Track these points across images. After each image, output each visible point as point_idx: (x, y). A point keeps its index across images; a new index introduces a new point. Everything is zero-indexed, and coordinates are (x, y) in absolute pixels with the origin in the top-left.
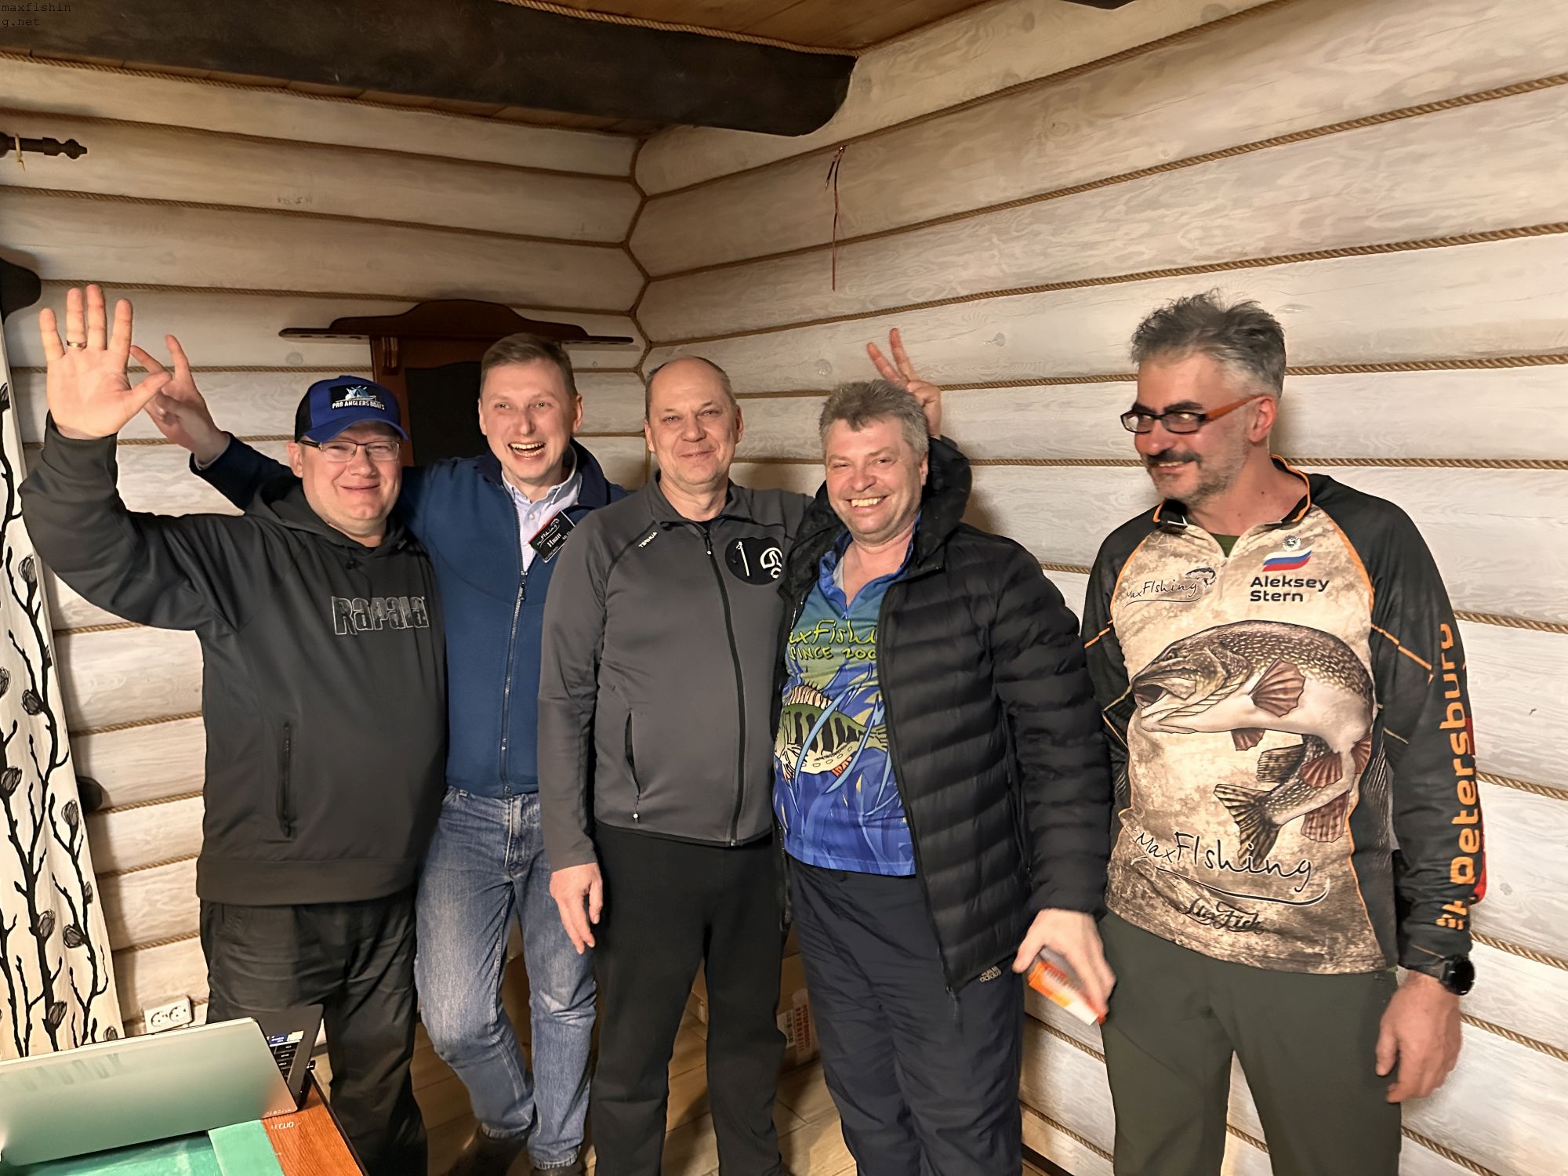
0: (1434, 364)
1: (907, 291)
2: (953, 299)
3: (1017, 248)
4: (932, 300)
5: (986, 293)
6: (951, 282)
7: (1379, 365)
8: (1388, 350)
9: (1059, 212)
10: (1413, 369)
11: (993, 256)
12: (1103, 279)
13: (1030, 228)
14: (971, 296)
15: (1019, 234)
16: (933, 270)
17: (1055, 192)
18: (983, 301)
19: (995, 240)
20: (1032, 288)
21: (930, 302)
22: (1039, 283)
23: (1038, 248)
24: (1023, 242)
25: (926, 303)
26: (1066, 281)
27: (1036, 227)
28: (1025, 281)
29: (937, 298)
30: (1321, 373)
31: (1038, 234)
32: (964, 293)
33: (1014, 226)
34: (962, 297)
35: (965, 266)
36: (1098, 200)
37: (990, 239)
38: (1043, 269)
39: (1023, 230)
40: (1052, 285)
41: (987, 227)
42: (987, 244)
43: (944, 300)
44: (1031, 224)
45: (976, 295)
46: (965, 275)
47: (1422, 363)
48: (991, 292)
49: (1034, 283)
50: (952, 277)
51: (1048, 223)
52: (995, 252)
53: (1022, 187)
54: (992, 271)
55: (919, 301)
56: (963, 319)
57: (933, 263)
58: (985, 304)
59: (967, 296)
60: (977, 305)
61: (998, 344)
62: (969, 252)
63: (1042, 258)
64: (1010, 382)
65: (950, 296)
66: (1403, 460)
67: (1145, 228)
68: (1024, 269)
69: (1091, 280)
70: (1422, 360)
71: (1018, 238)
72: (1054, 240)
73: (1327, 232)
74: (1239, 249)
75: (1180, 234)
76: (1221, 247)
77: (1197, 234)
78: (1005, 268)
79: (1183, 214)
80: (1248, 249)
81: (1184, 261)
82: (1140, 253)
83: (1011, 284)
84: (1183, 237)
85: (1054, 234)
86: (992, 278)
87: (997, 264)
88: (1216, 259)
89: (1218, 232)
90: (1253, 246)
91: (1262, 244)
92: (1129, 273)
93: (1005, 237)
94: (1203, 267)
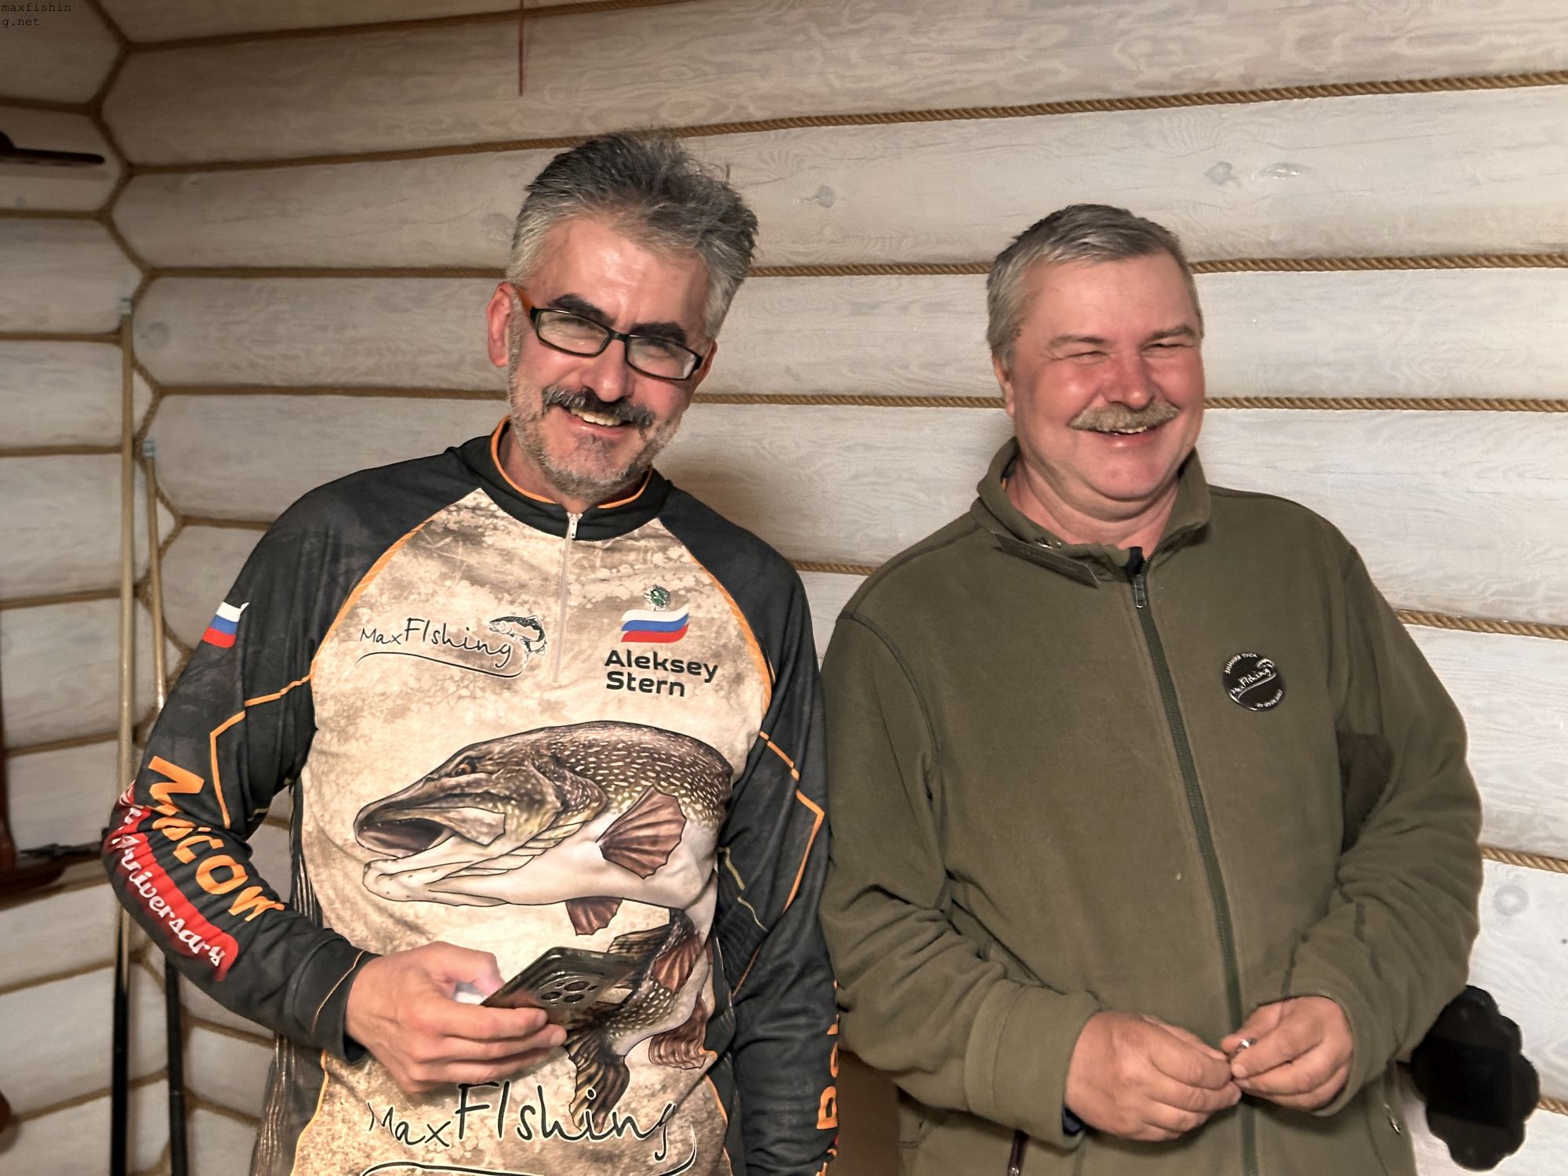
0: (1488, 259)
2: (742, 124)
3: (853, 49)
4: (705, 123)
5: (799, 119)
6: (737, 96)
7: (1411, 259)
8: (1424, 237)
10: (1458, 266)
11: (810, 59)
12: (994, 109)
14: (774, 121)
15: (855, 27)
16: (705, 74)
19: (815, 32)
20: (877, 115)
21: (701, 127)
23: (886, 50)
24: (868, 40)
25: (693, 128)
27: (883, 18)
28: (869, 103)
30: (1327, 269)
31: (885, 29)
32: (758, 114)
33: (845, 13)
34: (757, 123)
35: (765, 72)
37: (805, 31)
38: (896, 85)
39: (860, 21)
40: (912, 113)
41: (800, 11)
42: (800, 38)
43: (725, 125)
44: (874, 11)
45: (782, 120)
46: (763, 86)
47: (1470, 257)
48: (809, 118)
49: (880, 106)
50: (739, 88)
52: (817, 54)
54: (811, 84)
56: (763, 160)
57: (707, 62)
58: (798, 137)
59: (765, 122)
60: (784, 138)
61: (821, 204)
62: (769, 49)
63: (894, 68)
64: (840, 267)
65: (736, 119)
66: (1447, 400)
67: (1063, 32)
68: (864, 85)
69: (975, 110)
70: (1470, 252)
71: (855, 33)
72: (914, 40)
73: (1336, 57)
74: (1205, 75)
75: (1118, 46)
76: (1180, 69)
77: (1145, 47)
78: (831, 77)
79: (1120, 16)
80: (1219, 76)
81: (1121, 88)
82: (1056, 72)
83: (843, 106)
84: (1119, 51)
85: (915, 32)
86: (812, 96)
87: (820, 74)
88: (1173, 88)
89: (1172, 47)
90: (1228, 72)
91: (1240, 70)
92: (1035, 101)
93: (831, 30)
94: (1152, 99)
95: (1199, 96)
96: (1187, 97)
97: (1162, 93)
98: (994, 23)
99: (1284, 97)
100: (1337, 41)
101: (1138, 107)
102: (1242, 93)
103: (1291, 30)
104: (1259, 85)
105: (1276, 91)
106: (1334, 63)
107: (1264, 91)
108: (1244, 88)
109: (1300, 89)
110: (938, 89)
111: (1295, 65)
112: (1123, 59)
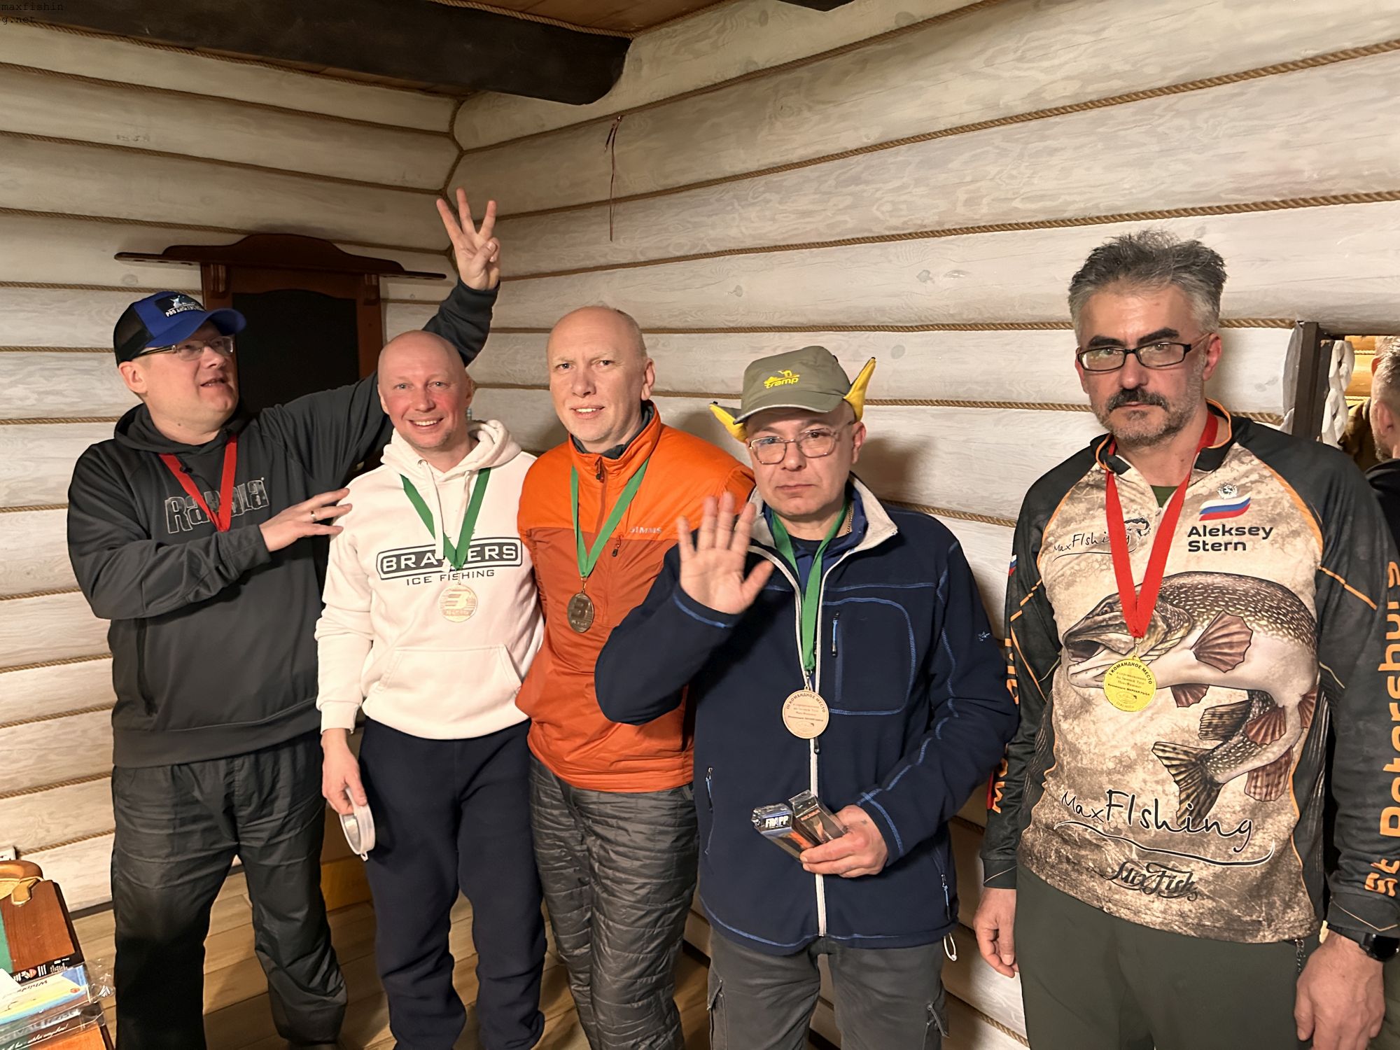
1: (669, 245)
3: (753, 213)
5: (730, 251)
6: (702, 239)
9: (785, 183)
11: (734, 219)
13: (764, 195)
15: (754, 201)
16: (688, 228)
17: (784, 166)
18: (727, 257)
19: (736, 204)
20: (764, 248)
21: (686, 254)
22: (772, 244)
23: (767, 213)
24: (758, 208)
26: (790, 242)
27: (767, 195)
28: (761, 240)
29: (693, 252)
31: (768, 201)
32: (713, 249)
33: (751, 194)
35: (714, 226)
36: (817, 174)
37: (732, 204)
38: (772, 232)
39: (758, 197)
41: (731, 193)
42: (730, 208)
43: (697, 255)
44: (764, 192)
46: (713, 234)
48: (734, 250)
49: (766, 243)
50: (702, 235)
51: (778, 193)
52: (736, 215)
53: (758, 160)
54: (733, 232)
55: (678, 254)
56: (711, 272)
57: (688, 222)
58: (729, 260)
61: (737, 295)
62: (716, 214)
63: (771, 223)
64: (747, 328)
65: (703, 250)
68: (758, 232)
69: (809, 244)
71: (753, 204)
72: (781, 208)
73: (984, 210)
74: (919, 222)
75: (875, 207)
76: (906, 219)
77: (888, 207)
78: (744, 230)
79: (878, 190)
80: (926, 222)
81: (879, 230)
82: (845, 222)
83: (749, 244)
84: (877, 209)
85: (780, 203)
86: (734, 238)
87: (738, 226)
88: (903, 229)
89: (904, 207)
90: (930, 220)
91: (936, 218)
92: (837, 239)
93: (743, 203)
94: (893, 236)
95: (916, 233)
96: (910, 234)
97: (898, 232)
98: (817, 196)
99: (958, 234)
100: (985, 201)
101: (886, 241)
102: (937, 232)
103: (962, 195)
104: (946, 227)
105: (954, 230)
106: (984, 213)
107: (949, 230)
108: (939, 229)
109: (967, 228)
110: (790, 234)
111: (963, 215)
112: (878, 214)
